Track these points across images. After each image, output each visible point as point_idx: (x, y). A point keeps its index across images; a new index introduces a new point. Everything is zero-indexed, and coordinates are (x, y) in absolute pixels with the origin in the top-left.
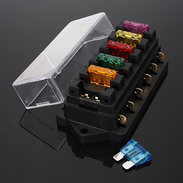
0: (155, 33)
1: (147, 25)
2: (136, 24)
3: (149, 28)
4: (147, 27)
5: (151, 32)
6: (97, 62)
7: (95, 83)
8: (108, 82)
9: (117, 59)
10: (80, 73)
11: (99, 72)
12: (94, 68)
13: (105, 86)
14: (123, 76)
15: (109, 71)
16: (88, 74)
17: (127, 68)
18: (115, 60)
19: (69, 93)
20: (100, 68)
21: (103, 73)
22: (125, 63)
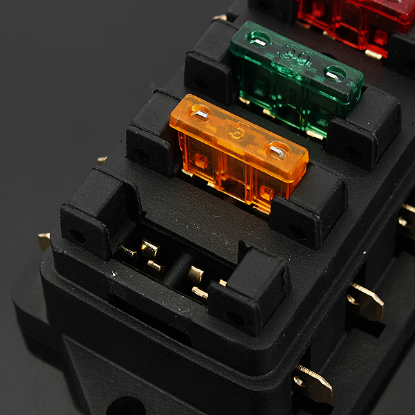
6: (223, 68)
7: (203, 177)
8: (266, 191)
9: (326, 71)
10: (133, 129)
11: (219, 143)
12: (200, 113)
13: (248, 203)
14: (341, 176)
15: (272, 148)
16: (165, 144)
17: (367, 123)
18: (312, 75)
19: (63, 236)
20: (231, 118)
21: (243, 154)
22: (364, 89)
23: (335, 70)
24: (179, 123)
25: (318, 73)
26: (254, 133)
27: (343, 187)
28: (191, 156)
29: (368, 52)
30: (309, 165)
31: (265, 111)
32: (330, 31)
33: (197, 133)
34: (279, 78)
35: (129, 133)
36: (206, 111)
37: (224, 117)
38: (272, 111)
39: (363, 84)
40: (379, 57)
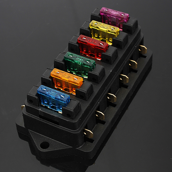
0: (136, 24)
1: (127, 15)
2: (114, 13)
3: (129, 18)
4: (127, 16)
5: (131, 23)
6: (63, 63)
7: (60, 88)
8: (74, 90)
9: (86, 61)
10: (42, 77)
11: (62, 78)
12: (57, 72)
13: (71, 93)
14: (91, 83)
15: (74, 78)
16: (50, 79)
17: (97, 72)
18: (83, 62)
19: (28, 102)
20: (65, 73)
21: (68, 80)
22: (95, 65)
23: (88, 61)
24: (53, 75)
25: (85, 62)
26: (70, 75)
27: (92, 86)
28: (57, 83)
29: (97, 59)
30: (83, 81)
31: (74, 73)
32: (88, 55)
33: (57, 76)
34: (76, 64)
35: (42, 78)
36: (59, 72)
37: (63, 73)
38: (75, 73)
39: (95, 64)
40: (100, 60)
